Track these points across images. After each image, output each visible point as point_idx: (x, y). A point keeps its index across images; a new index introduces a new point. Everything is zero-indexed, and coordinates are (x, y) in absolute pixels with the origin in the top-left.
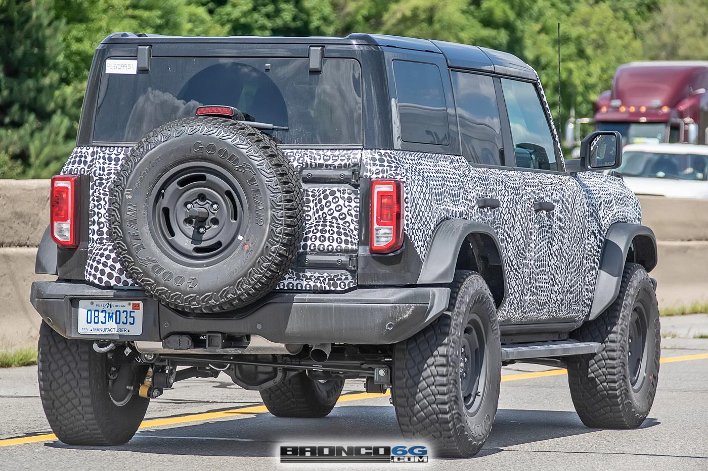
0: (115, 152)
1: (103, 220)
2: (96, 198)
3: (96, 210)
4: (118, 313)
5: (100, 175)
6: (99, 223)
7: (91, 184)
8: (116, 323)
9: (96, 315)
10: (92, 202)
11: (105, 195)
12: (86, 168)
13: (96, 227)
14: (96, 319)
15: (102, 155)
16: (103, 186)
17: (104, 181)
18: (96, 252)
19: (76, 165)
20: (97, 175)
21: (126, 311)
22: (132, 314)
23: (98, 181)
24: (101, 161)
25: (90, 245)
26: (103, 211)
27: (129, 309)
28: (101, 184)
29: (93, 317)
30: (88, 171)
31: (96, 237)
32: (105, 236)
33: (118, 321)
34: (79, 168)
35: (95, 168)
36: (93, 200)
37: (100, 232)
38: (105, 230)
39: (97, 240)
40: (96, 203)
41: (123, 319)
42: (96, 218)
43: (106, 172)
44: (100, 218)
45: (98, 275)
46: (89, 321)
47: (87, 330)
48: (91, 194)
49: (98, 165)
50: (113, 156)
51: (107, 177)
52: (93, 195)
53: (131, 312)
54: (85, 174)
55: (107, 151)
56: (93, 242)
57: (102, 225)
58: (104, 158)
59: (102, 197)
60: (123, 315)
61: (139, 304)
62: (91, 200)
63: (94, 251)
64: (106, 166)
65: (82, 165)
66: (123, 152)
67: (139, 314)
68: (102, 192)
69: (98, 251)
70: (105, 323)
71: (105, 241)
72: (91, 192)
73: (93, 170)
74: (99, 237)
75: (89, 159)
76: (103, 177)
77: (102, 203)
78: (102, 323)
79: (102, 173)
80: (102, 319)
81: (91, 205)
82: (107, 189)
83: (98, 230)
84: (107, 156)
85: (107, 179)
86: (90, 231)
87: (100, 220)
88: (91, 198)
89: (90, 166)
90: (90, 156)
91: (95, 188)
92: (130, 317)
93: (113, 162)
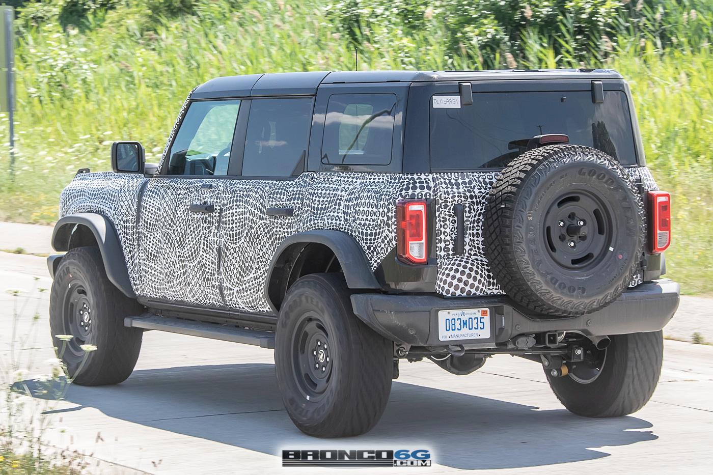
0: (453, 177)
1: (448, 238)
2: (442, 219)
3: (442, 229)
4: (470, 320)
5: (445, 198)
6: (445, 241)
7: (437, 207)
8: (470, 329)
9: (453, 323)
10: (438, 223)
11: (450, 216)
12: (431, 192)
13: (443, 245)
14: (453, 326)
15: (443, 181)
16: (448, 208)
17: (448, 204)
18: (445, 267)
19: (418, 190)
20: (442, 198)
21: (477, 318)
22: (482, 320)
23: (444, 204)
24: (444, 186)
25: (438, 261)
26: (448, 230)
27: (479, 315)
28: (446, 207)
29: (451, 324)
30: (433, 196)
31: (443, 253)
32: (451, 252)
33: (471, 327)
34: (424, 193)
35: (440, 193)
36: (440, 221)
37: (446, 249)
38: (451, 246)
39: (444, 256)
40: (442, 224)
41: (475, 325)
42: (442, 236)
43: (451, 196)
44: (446, 236)
45: (446, 287)
46: (448, 329)
47: (446, 337)
48: (437, 215)
49: (442, 190)
50: (453, 181)
51: (451, 199)
52: (439, 216)
53: (481, 318)
54: (432, 198)
55: (446, 177)
56: (441, 258)
57: (448, 243)
58: (445, 183)
59: (448, 217)
60: (475, 321)
61: (486, 311)
62: (437, 221)
63: (443, 267)
64: (449, 190)
65: (426, 191)
66: (460, 177)
67: (487, 320)
68: (447, 213)
69: (447, 266)
70: (460, 330)
71: (451, 257)
72: (437, 214)
73: (439, 194)
74: (446, 253)
75: (432, 184)
76: (448, 200)
77: (447, 222)
78: (458, 329)
79: (447, 196)
80: (458, 326)
81: (438, 225)
82: (451, 211)
83: (445, 248)
84: (447, 181)
85: (452, 202)
86: (437, 249)
87: (446, 238)
88: (438, 219)
89: (434, 192)
90: (432, 182)
91: (441, 210)
92: (481, 322)
93: (455, 187)
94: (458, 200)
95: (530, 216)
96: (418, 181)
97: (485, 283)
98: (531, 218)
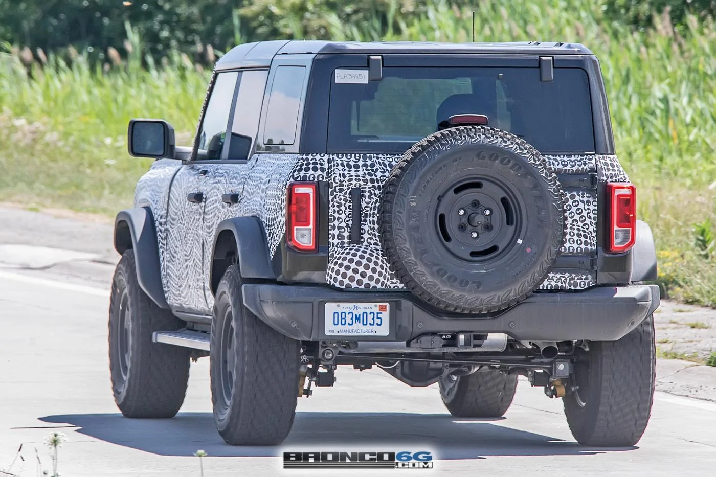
0: (353, 158)
1: (343, 224)
2: (336, 204)
3: (336, 215)
4: (365, 315)
5: (340, 181)
6: (339, 228)
7: (330, 190)
8: (363, 324)
9: (343, 317)
10: (332, 208)
11: (346, 200)
12: (324, 174)
13: (336, 232)
14: (343, 320)
15: (339, 162)
16: (343, 192)
17: (344, 187)
18: (338, 256)
19: (311, 172)
20: (337, 181)
21: (373, 313)
22: (380, 316)
23: (339, 187)
24: (340, 167)
25: (330, 249)
26: (343, 216)
27: (376, 310)
28: (341, 190)
29: (340, 318)
30: (326, 178)
31: (336, 241)
32: (346, 241)
33: (365, 323)
34: (316, 175)
35: (335, 175)
36: (333, 206)
37: (340, 237)
38: (346, 234)
39: (338, 244)
40: (336, 209)
41: (370, 321)
42: (336, 223)
43: (347, 178)
44: (341, 223)
45: (339, 278)
46: (336, 323)
47: (333, 331)
48: (330, 200)
49: (337, 172)
50: (352, 163)
51: (348, 183)
52: (333, 200)
53: (378, 313)
54: (325, 180)
55: (344, 158)
56: (333, 247)
57: (343, 230)
58: (342, 165)
59: (343, 202)
60: (370, 317)
61: (385, 306)
62: (330, 205)
63: (335, 255)
64: (346, 172)
65: (319, 172)
66: (361, 159)
67: (385, 316)
68: (343, 198)
69: (339, 255)
70: (352, 324)
71: (346, 245)
72: (331, 198)
73: (333, 177)
74: (340, 241)
75: (326, 166)
76: (344, 183)
77: (343, 208)
78: (349, 324)
79: (342, 179)
80: (349, 320)
81: (331, 211)
82: (347, 195)
83: (339, 235)
84: (345, 163)
85: (348, 185)
86: (330, 236)
87: (341, 225)
88: (331, 203)
89: (328, 173)
90: (327, 163)
91: (335, 193)
92: (378, 318)
93: (353, 169)
94: (356, 184)
95: (413, 202)
96: (311, 162)
97: (387, 276)
98: (414, 204)
